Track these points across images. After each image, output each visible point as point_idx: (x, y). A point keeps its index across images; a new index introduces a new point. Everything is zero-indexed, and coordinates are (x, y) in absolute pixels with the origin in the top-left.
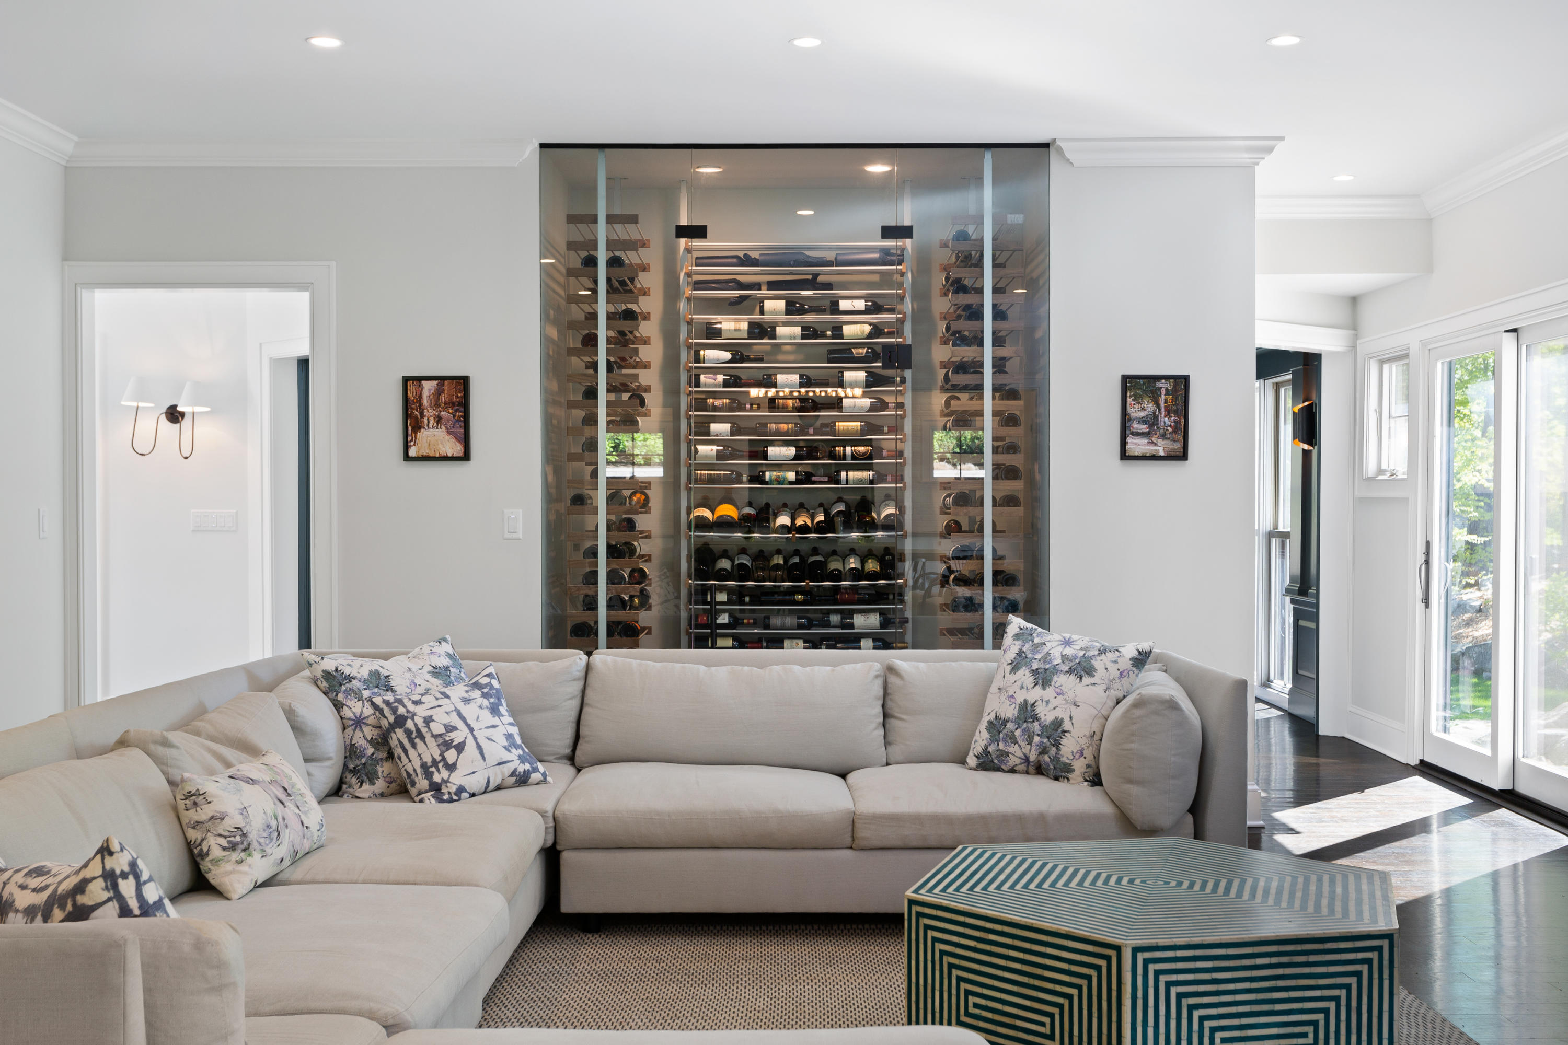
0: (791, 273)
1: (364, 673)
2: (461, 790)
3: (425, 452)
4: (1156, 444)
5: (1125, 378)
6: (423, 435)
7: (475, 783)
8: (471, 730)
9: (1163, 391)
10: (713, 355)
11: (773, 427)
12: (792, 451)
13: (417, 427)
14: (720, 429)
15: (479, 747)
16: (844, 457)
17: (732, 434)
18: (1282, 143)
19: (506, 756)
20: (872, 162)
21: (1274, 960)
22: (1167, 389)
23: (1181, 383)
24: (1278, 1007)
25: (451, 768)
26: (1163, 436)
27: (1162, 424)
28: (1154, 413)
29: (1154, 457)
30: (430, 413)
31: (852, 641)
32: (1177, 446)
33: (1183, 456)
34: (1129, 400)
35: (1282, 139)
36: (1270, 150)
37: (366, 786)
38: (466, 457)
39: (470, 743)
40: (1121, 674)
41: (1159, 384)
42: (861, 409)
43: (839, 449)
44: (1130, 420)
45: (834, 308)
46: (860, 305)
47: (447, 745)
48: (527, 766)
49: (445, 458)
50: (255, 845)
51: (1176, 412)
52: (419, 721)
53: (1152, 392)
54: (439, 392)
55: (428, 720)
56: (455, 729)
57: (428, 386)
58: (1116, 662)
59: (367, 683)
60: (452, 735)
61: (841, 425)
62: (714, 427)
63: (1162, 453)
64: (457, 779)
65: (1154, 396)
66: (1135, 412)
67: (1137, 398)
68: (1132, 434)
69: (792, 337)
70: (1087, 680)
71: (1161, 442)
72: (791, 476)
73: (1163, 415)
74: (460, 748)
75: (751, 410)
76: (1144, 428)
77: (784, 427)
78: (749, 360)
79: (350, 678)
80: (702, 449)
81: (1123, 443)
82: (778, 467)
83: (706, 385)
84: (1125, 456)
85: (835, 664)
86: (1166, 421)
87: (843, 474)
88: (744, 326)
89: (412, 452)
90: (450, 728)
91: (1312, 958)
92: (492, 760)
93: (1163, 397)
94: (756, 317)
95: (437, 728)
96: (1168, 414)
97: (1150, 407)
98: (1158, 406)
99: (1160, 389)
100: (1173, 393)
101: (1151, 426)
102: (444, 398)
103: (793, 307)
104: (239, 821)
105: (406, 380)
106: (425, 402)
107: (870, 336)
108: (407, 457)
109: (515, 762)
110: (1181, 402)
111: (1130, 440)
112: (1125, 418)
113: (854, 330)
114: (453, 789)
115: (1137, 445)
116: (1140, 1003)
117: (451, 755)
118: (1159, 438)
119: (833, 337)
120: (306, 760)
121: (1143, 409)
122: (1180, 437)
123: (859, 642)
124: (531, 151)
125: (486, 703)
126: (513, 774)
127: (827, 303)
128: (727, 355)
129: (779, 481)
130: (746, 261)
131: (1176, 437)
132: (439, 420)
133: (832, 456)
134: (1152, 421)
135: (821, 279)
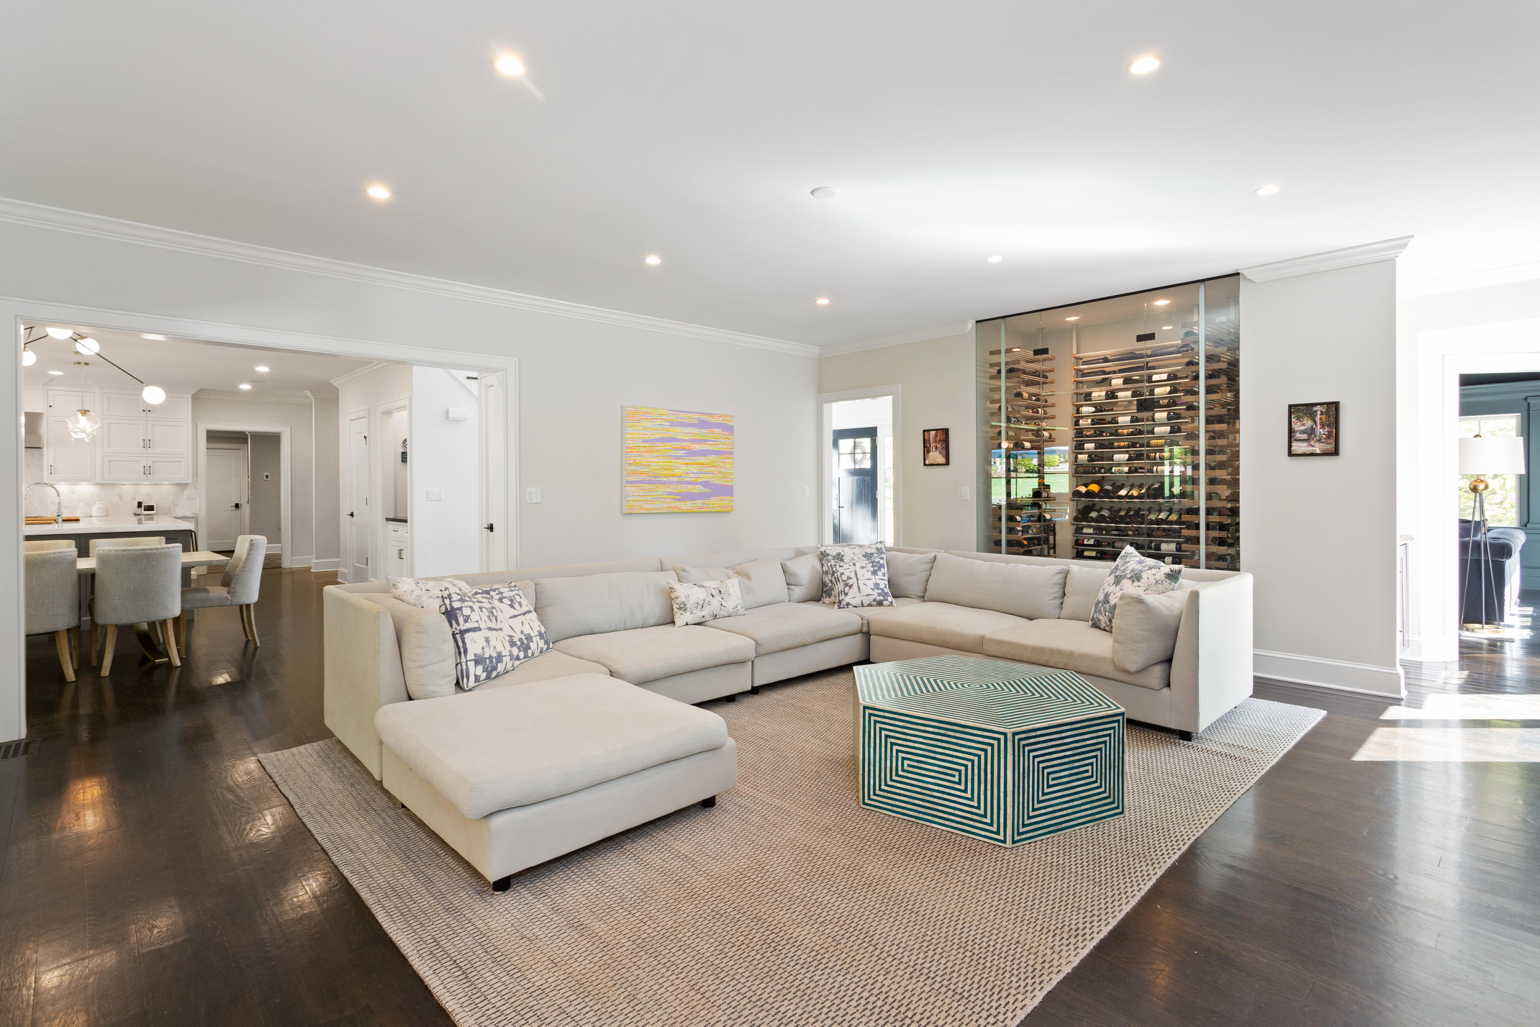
0: (1130, 364)
1: (834, 553)
2: (848, 604)
3: (931, 462)
4: (1313, 446)
5: (1290, 407)
6: (931, 454)
7: (854, 602)
8: (858, 579)
9: (1319, 413)
10: (1087, 410)
11: (1116, 444)
12: (1126, 456)
13: (929, 452)
14: (1090, 446)
15: (859, 587)
16: (1155, 459)
17: (1095, 449)
18: (1412, 240)
19: (871, 592)
20: (1156, 299)
21: (936, 730)
22: (1321, 412)
23: (1333, 408)
24: (938, 756)
25: (846, 594)
26: (1319, 441)
27: (1318, 433)
28: (1312, 427)
29: (1312, 454)
30: (933, 445)
31: (1161, 557)
32: (1330, 447)
33: (1336, 452)
34: (1293, 420)
35: (1412, 236)
36: (1404, 246)
37: (828, 599)
38: (947, 463)
39: (855, 586)
40: (1157, 582)
41: (1315, 409)
42: (1165, 433)
43: (1153, 455)
44: (1294, 432)
45: (1150, 379)
46: (1165, 377)
47: (846, 585)
48: (882, 598)
49: (939, 465)
50: (689, 609)
51: (1329, 426)
52: (839, 574)
53: (1310, 414)
54: (936, 436)
55: (842, 574)
56: (851, 578)
57: (933, 433)
58: (1155, 575)
59: (834, 558)
60: (849, 581)
61: (1153, 442)
62: (1087, 446)
63: (1318, 451)
64: (847, 599)
65: (1312, 417)
66: (1297, 426)
67: (1298, 418)
68: (1296, 440)
69: (1126, 397)
70: (1136, 583)
71: (1317, 445)
72: (1126, 469)
73: (1319, 427)
74: (851, 587)
75: (1106, 436)
76: (1305, 436)
77: (1122, 444)
78: (1105, 411)
79: (828, 555)
80: (1080, 456)
81: (1290, 446)
82: (1119, 465)
83: (1082, 425)
84: (1290, 454)
85: (1043, 565)
86: (1321, 431)
87: (1155, 468)
88: (1104, 393)
89: (927, 462)
90: (849, 578)
91: (958, 735)
92: (864, 593)
93: (1319, 416)
94: (1109, 388)
95: (844, 578)
96: (1323, 426)
97: (1308, 423)
98: (1315, 422)
99: (1316, 412)
100: (1327, 413)
101: (1310, 435)
102: (938, 438)
103: (1127, 381)
104: (684, 600)
105: (924, 431)
106: (931, 440)
107: (1170, 392)
108: (925, 465)
109: (875, 594)
110: (1332, 419)
111: (1294, 444)
112: (1291, 431)
113: (1160, 391)
114: (845, 603)
115: (1298, 447)
116: (867, 734)
117: (847, 589)
118: (1315, 442)
119: (1150, 395)
120: (788, 584)
121: (1304, 425)
122: (1332, 441)
123: (1164, 558)
124: (971, 324)
125: (872, 569)
126: (874, 600)
127: (1146, 378)
128: (1093, 409)
129: (1120, 472)
130: (1106, 360)
131: (1329, 441)
132: (936, 448)
133: (1148, 458)
134: (1311, 432)
135: (1150, 365)
